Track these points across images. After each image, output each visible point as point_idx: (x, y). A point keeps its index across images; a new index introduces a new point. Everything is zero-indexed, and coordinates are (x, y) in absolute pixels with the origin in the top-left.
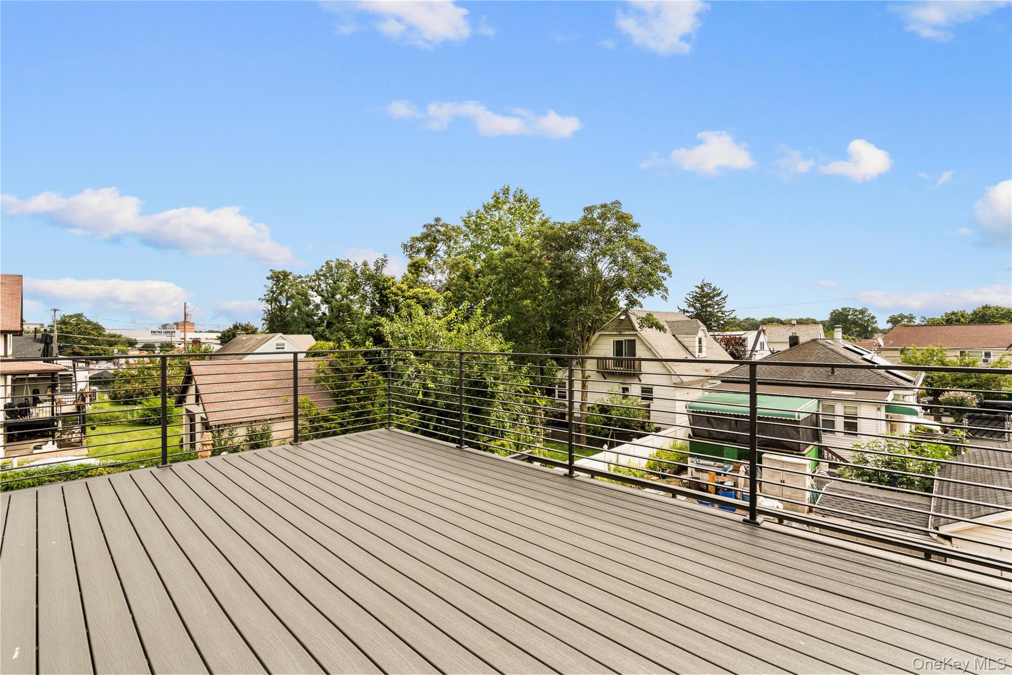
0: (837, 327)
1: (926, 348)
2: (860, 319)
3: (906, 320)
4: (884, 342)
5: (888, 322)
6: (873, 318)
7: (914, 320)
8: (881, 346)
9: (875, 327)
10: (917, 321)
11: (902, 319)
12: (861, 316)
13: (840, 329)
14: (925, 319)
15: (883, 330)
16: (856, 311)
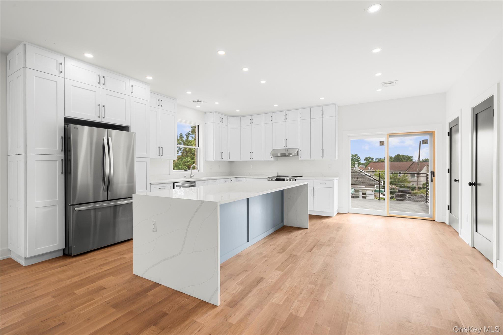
0: (356, 163)
1: (383, 171)
2: (355, 158)
3: (371, 159)
4: (370, 168)
5: (364, 160)
6: (359, 158)
7: (374, 159)
8: (369, 170)
9: (360, 162)
10: (375, 160)
11: (369, 159)
12: (355, 157)
13: (357, 164)
14: (377, 159)
15: (363, 163)
16: (353, 155)
